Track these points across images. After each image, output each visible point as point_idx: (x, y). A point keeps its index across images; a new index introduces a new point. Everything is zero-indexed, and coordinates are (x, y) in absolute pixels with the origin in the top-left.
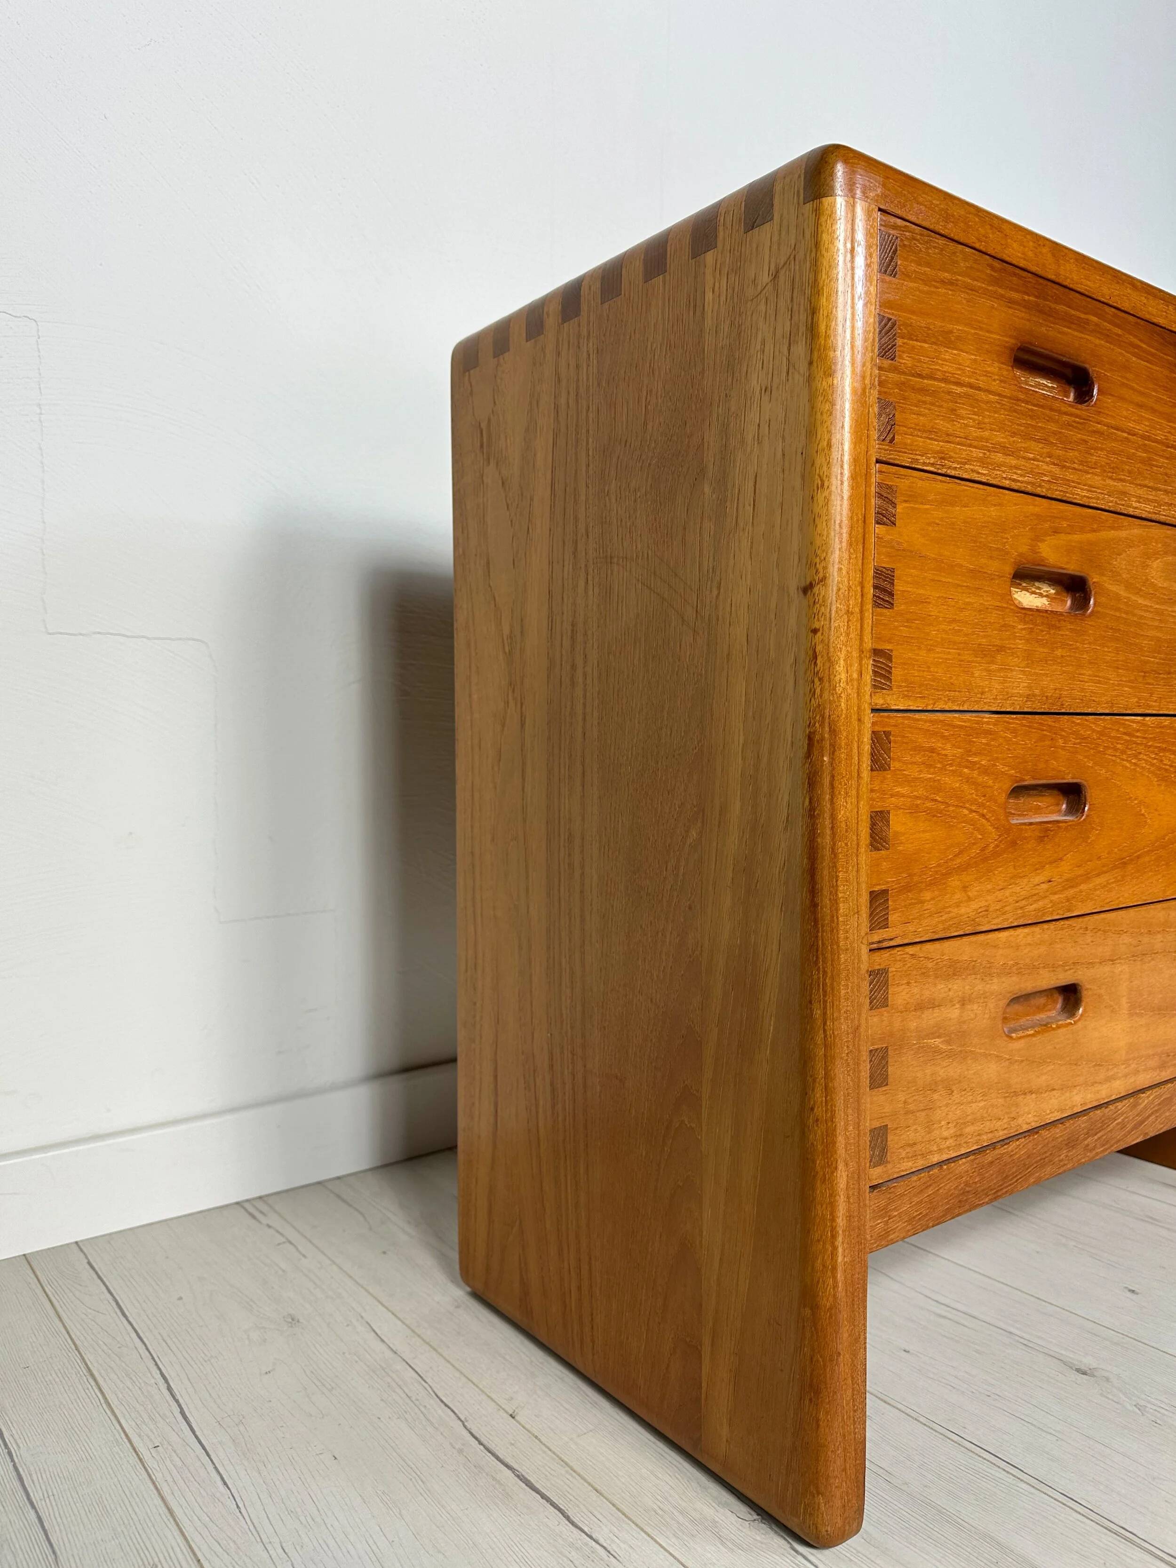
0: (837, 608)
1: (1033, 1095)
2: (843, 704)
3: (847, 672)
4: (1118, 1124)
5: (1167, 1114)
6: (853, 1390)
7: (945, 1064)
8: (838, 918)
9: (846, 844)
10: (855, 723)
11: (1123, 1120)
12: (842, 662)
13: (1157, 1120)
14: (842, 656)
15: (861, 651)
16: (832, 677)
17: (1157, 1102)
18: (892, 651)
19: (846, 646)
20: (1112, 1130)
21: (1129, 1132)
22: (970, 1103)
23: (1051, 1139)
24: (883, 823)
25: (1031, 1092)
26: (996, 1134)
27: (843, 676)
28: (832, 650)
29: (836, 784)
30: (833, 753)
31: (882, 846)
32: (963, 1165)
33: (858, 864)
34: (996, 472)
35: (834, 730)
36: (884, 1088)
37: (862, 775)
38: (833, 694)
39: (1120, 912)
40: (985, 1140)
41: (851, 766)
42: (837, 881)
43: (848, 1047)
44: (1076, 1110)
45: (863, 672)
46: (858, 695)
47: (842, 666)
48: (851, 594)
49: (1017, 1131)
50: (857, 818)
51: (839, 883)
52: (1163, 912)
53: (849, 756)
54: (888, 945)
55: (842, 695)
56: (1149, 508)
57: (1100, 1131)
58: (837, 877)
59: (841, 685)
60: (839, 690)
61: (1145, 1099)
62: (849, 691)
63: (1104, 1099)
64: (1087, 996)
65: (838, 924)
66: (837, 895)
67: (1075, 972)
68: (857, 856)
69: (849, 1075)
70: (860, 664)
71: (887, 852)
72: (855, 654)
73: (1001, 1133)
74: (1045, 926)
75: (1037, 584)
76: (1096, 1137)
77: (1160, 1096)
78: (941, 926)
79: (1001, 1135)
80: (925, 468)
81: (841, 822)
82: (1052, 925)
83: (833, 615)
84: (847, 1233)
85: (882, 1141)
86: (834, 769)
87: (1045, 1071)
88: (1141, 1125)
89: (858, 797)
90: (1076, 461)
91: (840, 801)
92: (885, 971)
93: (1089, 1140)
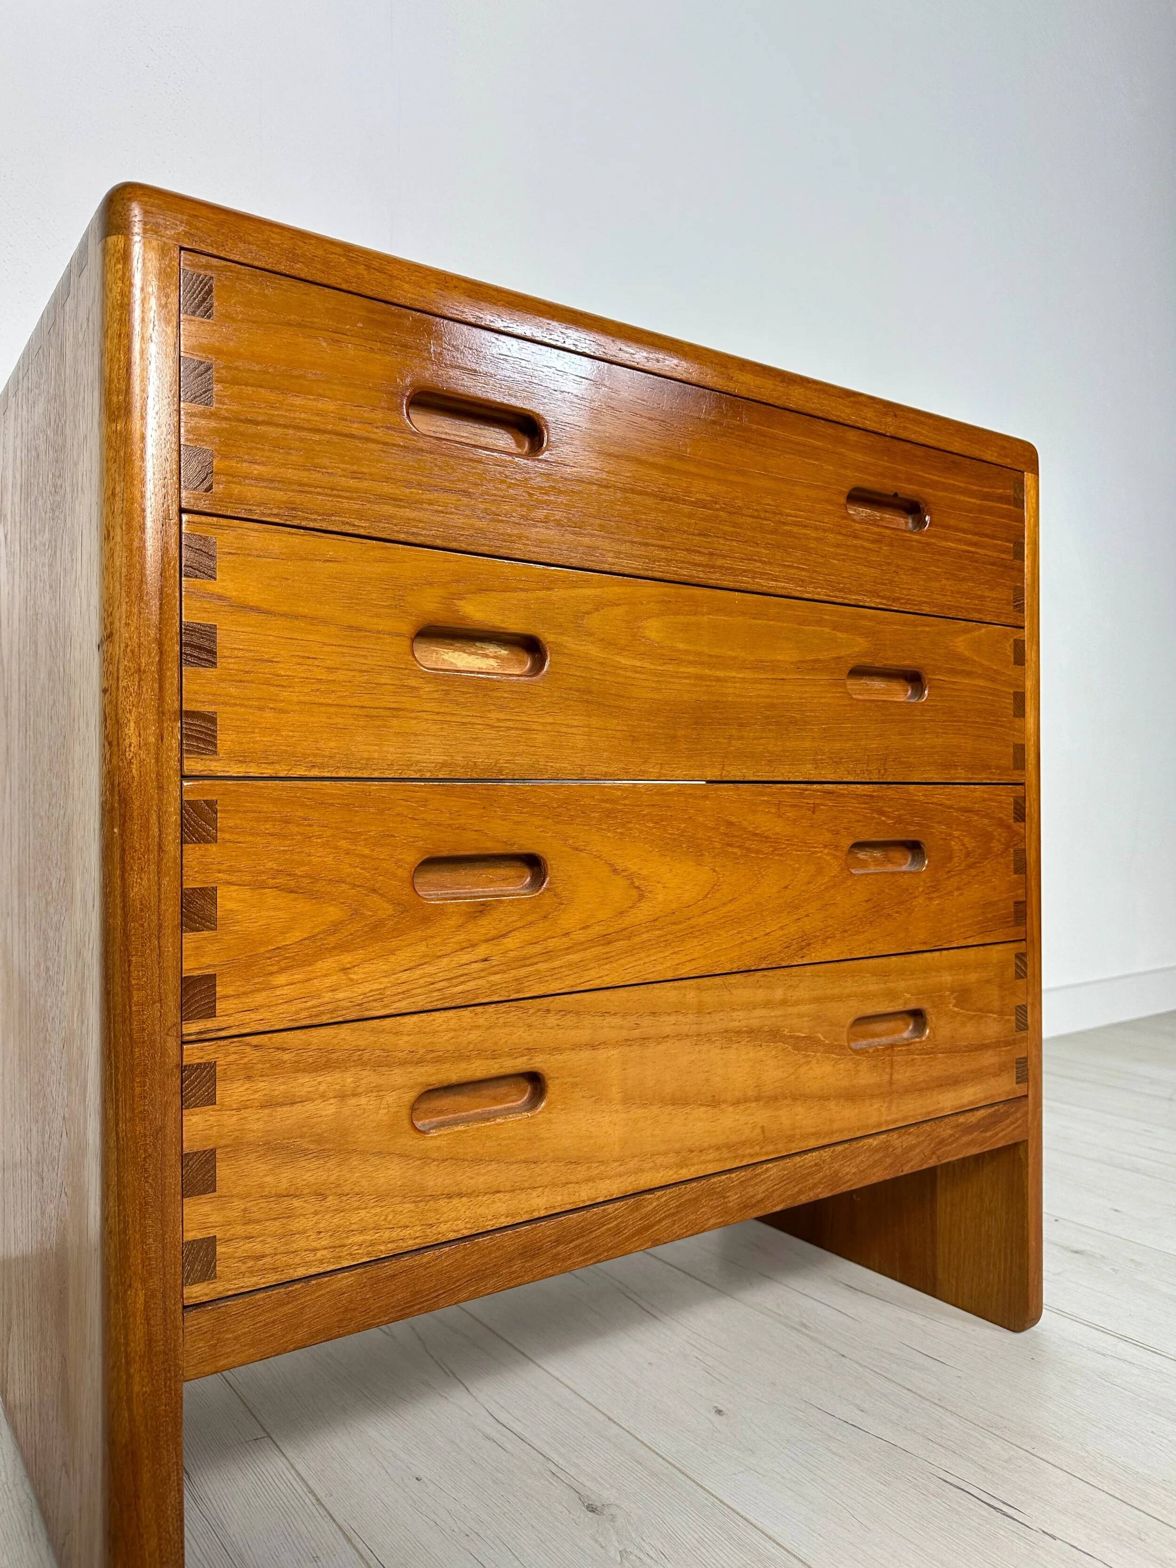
0: (125, 666)
1: (464, 1199)
2: (134, 771)
3: (140, 736)
4: (609, 1229)
5: (693, 1217)
6: (160, 1539)
7: (312, 1166)
8: (130, 1007)
9: (142, 926)
10: (154, 792)
11: (617, 1225)
12: (132, 724)
13: (674, 1224)
14: (132, 718)
15: (161, 713)
16: (121, 741)
17: (673, 1204)
18: (216, 713)
19: (137, 708)
20: (598, 1236)
21: (627, 1239)
22: (356, 1209)
23: (494, 1248)
24: (205, 900)
25: (460, 1195)
26: (401, 1243)
27: (134, 740)
28: (120, 712)
29: (128, 859)
30: (123, 824)
31: (204, 926)
32: (345, 1280)
33: (159, 947)
34: (382, 525)
35: (125, 799)
36: (211, 1195)
37: (166, 849)
38: (122, 759)
39: (607, 993)
40: (383, 1250)
41: (148, 838)
42: (129, 966)
43: (145, 1151)
44: (536, 1215)
45: (165, 736)
46: (157, 760)
47: (132, 729)
48: (142, 651)
49: (436, 1240)
50: (159, 896)
51: (132, 969)
52: (675, 992)
53: (146, 827)
54: (215, 1036)
55: (134, 761)
56: (635, 564)
57: (578, 1238)
58: (130, 961)
59: (132, 749)
60: (129, 754)
61: (652, 1202)
62: (143, 756)
63: (584, 1201)
64: (553, 1089)
65: (131, 1014)
66: (129, 981)
67: (530, 1059)
68: (159, 938)
69: (147, 1182)
70: (161, 728)
71: (213, 933)
72: (151, 716)
73: (411, 1242)
74: (479, 1009)
75: (478, 644)
76: (571, 1245)
77: (680, 1196)
78: (304, 1014)
79: (411, 1244)
80: (264, 519)
81: (134, 900)
82: (491, 1009)
83: (121, 674)
84: (146, 1360)
85: (207, 1255)
86: (124, 842)
87: (483, 1171)
88: (648, 1230)
89: (159, 873)
90: (514, 514)
91: (134, 877)
92: (212, 1066)
93: (559, 1248)
